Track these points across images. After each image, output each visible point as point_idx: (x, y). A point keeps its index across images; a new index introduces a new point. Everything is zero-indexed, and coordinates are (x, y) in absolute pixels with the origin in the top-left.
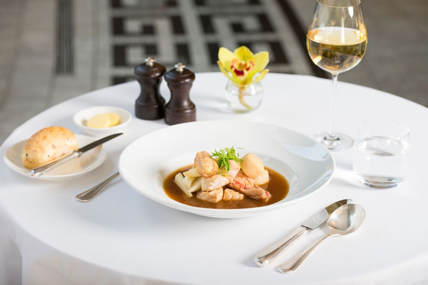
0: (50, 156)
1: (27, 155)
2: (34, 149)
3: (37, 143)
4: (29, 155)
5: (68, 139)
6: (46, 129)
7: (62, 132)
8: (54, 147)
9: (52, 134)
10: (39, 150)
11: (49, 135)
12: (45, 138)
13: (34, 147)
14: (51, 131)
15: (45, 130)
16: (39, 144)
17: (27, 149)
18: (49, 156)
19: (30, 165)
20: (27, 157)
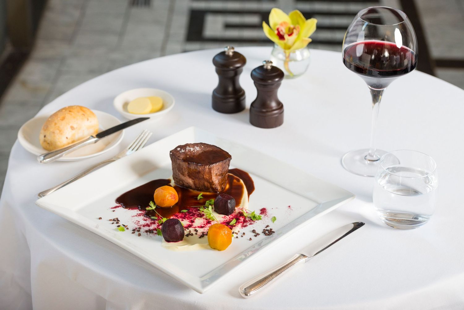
0: (69, 137)
1: (45, 136)
2: (52, 130)
3: (56, 124)
4: (47, 136)
5: (88, 120)
6: (65, 109)
7: (81, 113)
8: (72, 128)
9: (71, 115)
10: (57, 131)
11: (68, 116)
12: (63, 119)
13: (52, 128)
14: (70, 111)
15: (64, 111)
16: (57, 125)
17: (45, 130)
18: (67, 138)
19: (48, 147)
20: (46, 139)
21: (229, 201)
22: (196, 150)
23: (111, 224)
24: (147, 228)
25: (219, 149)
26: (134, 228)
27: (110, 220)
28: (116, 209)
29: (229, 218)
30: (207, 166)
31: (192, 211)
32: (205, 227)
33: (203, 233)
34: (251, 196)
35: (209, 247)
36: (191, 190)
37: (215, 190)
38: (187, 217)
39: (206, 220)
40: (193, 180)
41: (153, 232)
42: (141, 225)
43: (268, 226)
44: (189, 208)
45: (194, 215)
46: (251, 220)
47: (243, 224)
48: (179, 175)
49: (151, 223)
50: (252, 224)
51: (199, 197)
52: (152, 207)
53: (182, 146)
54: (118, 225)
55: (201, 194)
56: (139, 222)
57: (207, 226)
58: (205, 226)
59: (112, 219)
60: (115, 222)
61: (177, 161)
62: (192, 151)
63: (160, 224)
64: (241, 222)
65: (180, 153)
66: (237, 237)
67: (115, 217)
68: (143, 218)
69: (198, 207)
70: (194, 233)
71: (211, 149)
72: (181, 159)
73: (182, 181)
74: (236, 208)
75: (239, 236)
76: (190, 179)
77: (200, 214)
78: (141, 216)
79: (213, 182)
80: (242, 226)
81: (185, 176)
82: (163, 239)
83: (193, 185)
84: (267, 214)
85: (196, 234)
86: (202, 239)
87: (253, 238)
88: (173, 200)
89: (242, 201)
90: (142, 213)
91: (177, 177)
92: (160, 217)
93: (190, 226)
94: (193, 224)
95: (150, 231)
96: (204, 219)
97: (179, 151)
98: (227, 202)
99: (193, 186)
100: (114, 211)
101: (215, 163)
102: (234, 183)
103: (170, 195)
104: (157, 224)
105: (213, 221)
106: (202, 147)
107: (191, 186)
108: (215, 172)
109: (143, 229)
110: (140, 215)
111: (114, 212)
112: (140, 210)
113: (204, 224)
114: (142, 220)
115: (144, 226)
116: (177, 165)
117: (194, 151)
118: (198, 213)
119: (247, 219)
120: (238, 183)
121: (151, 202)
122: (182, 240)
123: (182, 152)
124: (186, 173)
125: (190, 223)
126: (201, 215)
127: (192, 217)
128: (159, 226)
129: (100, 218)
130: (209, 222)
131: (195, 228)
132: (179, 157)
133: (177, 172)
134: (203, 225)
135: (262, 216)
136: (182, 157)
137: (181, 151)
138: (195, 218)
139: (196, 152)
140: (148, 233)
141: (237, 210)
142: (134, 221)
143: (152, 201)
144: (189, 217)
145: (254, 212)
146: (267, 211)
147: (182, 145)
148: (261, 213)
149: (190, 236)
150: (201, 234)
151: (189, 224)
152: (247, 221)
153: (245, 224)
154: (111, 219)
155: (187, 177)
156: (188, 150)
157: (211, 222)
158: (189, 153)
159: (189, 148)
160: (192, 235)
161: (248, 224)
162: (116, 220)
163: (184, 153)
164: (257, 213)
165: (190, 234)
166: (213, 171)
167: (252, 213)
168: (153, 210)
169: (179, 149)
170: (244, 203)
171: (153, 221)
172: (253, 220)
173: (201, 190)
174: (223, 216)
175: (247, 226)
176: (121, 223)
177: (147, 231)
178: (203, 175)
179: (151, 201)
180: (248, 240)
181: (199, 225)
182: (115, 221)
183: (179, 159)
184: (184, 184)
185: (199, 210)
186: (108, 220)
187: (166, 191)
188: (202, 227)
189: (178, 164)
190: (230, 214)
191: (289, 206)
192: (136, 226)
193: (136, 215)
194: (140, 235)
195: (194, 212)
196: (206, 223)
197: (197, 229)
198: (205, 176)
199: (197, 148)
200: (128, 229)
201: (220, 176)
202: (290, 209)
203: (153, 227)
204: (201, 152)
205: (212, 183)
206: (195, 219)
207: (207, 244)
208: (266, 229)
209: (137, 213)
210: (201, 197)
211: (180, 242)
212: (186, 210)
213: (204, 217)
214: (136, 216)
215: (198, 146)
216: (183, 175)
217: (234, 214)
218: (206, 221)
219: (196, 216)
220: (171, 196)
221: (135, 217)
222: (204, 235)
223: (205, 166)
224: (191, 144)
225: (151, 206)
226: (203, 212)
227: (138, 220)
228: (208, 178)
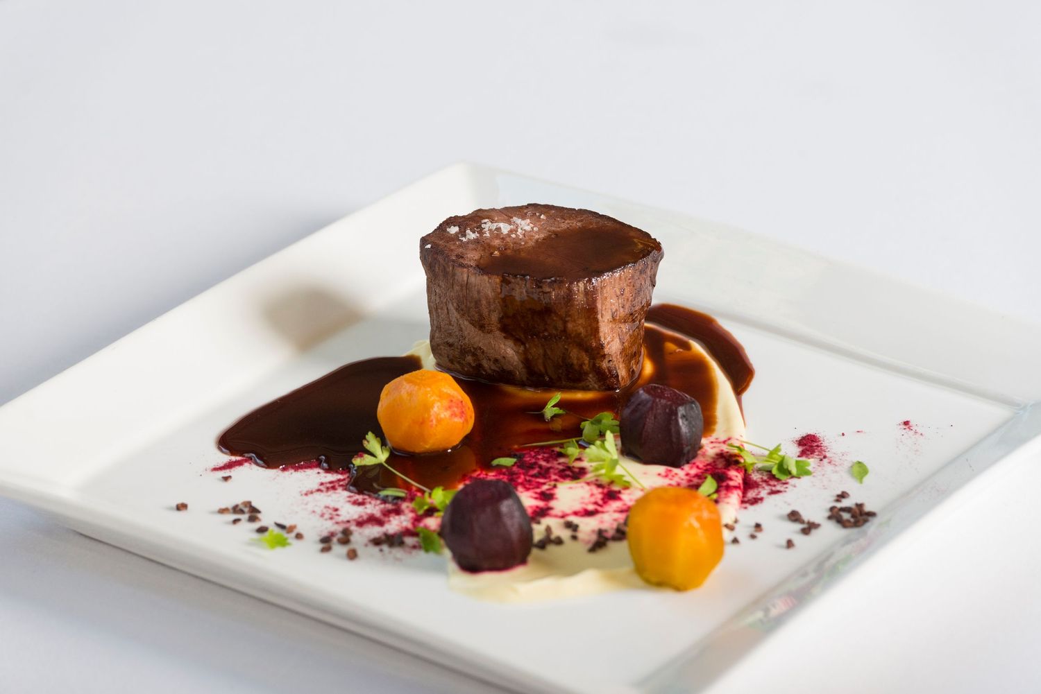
21: (681, 411)
22: (519, 230)
23: (227, 523)
24: (375, 531)
25: (610, 224)
26: (325, 534)
27: (223, 511)
28: (235, 472)
29: (687, 474)
30: (581, 285)
31: (533, 461)
32: (603, 512)
33: (600, 533)
34: (746, 396)
35: (637, 580)
36: (510, 389)
37: (605, 379)
38: (520, 481)
39: (599, 486)
40: (522, 348)
41: (401, 544)
42: (348, 522)
43: (843, 496)
44: (517, 450)
45: (545, 473)
46: (773, 477)
47: (744, 493)
48: (461, 330)
49: (387, 513)
50: (778, 492)
51: (550, 411)
52: (379, 455)
53: (463, 217)
54: (257, 525)
55: (557, 397)
56: (336, 510)
57: (606, 508)
58: (599, 508)
59: (230, 505)
60: (245, 517)
61: (454, 275)
62: (509, 235)
63: (421, 512)
64: (736, 488)
65: (463, 245)
66: (735, 541)
67: (239, 500)
68: (350, 497)
69: (556, 445)
70: (565, 534)
71: (579, 224)
72: (473, 263)
73: (474, 355)
74: (704, 441)
75: (742, 532)
76: (510, 343)
77: (569, 468)
78: (340, 490)
79: (601, 347)
80: (743, 502)
81: (490, 332)
82: (452, 566)
83: (521, 366)
84: (828, 454)
85: (574, 538)
86: (601, 556)
87: (799, 539)
88: (458, 420)
89: (719, 412)
90: (339, 480)
91: (451, 341)
92: (414, 489)
93: (542, 513)
94: (552, 503)
95: (392, 541)
96: (588, 484)
97: (455, 238)
98: (676, 414)
99: (520, 372)
100: (226, 479)
101: (609, 271)
102: (671, 354)
103: (446, 403)
104: (411, 515)
105: (627, 491)
106: (542, 217)
107: (510, 373)
108: (608, 306)
109: (361, 536)
110: (334, 488)
111: (230, 481)
112: (328, 471)
113: (596, 503)
114: (346, 506)
115: (360, 523)
116: (457, 288)
117: (513, 236)
118: (561, 467)
119: (756, 477)
120: (686, 353)
121: (370, 436)
122: (523, 561)
123: (469, 241)
124: (495, 317)
125: (541, 504)
126: (572, 472)
127: (542, 481)
128: (418, 519)
129: (182, 507)
130: (611, 495)
131: (563, 517)
132: (460, 256)
133: (454, 320)
134: (591, 507)
135: (812, 462)
136: (473, 256)
137: (465, 236)
138: (553, 483)
139: (521, 237)
140: (385, 547)
141: (710, 447)
142: (319, 511)
143: (373, 432)
144: (530, 481)
145: (777, 449)
146: (824, 444)
147: (461, 214)
148: (803, 454)
149: (552, 549)
150: (594, 538)
151: (537, 507)
152: (756, 482)
153: (751, 494)
154: (223, 507)
155: (498, 333)
156: (490, 230)
157: (619, 492)
158: (497, 242)
159: (494, 226)
160: (559, 541)
161: (763, 493)
162: (246, 510)
163: (476, 241)
164: (791, 452)
165: (549, 541)
166: (603, 304)
167: (771, 453)
168: (380, 465)
169: (453, 230)
170: (728, 420)
171: (389, 506)
172: (778, 480)
173: (551, 386)
174: (661, 469)
175: (761, 499)
176: (266, 519)
177: (377, 542)
178: (565, 322)
179: (370, 433)
180: (780, 547)
181: (578, 507)
182: (242, 512)
183: (462, 266)
184: (480, 366)
185: (561, 455)
186: (213, 513)
187: (429, 389)
188: (588, 513)
189: (462, 286)
190: (688, 463)
191: (906, 423)
192: (328, 526)
193: (316, 486)
194: (352, 555)
195: (543, 463)
196: (603, 499)
197: (575, 520)
198: (570, 326)
199: (525, 225)
200: (299, 536)
201: (625, 322)
202: (911, 433)
203: (395, 525)
204: (542, 236)
205: (597, 352)
206: (555, 486)
207: (627, 568)
208: (839, 505)
209: (320, 481)
210: (557, 410)
211: (519, 571)
212: (509, 456)
213: (589, 477)
214: (319, 490)
215: (523, 217)
216: (482, 327)
217: (700, 461)
218: (600, 490)
219: (554, 477)
220: (450, 407)
221: (317, 495)
222: (607, 539)
223: (571, 283)
224: (493, 210)
225: (372, 450)
226: (579, 459)
227: (333, 505)
228: (582, 330)
